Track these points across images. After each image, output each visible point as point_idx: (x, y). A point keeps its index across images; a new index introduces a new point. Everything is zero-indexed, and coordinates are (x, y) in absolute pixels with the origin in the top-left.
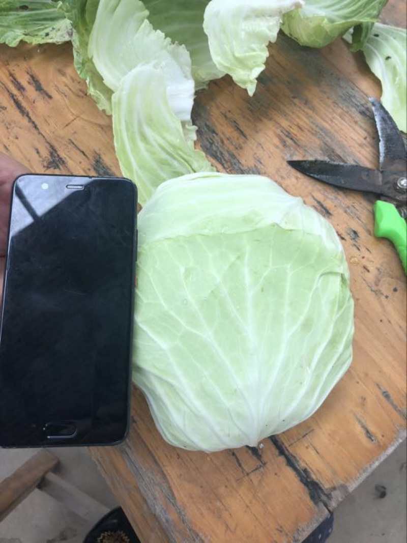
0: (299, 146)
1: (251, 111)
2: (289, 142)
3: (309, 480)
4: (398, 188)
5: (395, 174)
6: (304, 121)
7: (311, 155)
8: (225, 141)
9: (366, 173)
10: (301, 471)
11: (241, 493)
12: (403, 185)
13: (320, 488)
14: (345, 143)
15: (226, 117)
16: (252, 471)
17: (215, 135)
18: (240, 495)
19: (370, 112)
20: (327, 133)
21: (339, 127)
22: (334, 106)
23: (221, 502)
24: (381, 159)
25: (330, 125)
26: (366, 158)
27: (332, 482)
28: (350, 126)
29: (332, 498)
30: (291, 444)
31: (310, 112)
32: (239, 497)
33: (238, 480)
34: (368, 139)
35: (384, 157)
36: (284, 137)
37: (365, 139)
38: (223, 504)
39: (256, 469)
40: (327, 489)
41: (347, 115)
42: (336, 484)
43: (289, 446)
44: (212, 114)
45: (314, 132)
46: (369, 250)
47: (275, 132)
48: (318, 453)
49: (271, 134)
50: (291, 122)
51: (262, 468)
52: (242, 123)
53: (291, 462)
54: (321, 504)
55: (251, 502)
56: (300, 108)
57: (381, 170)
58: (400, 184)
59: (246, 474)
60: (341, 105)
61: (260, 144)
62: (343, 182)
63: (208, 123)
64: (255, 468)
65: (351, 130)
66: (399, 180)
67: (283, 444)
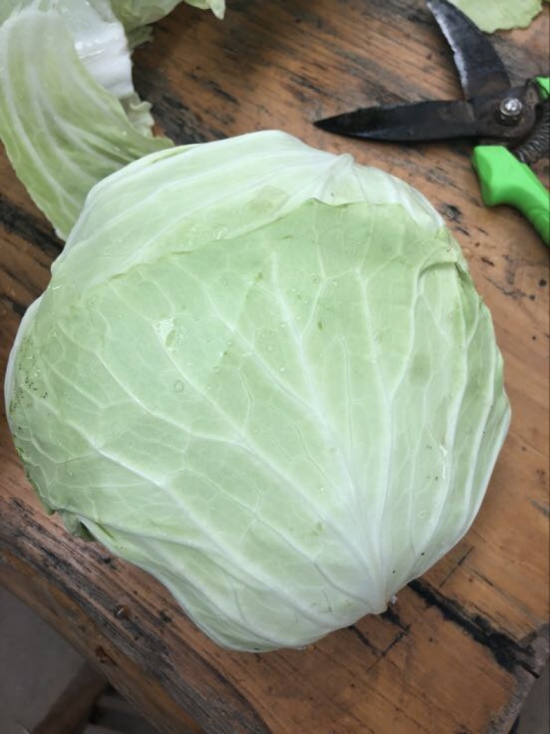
0: (326, 95)
1: (234, 59)
2: (309, 92)
3: (488, 634)
4: (503, 118)
5: (493, 97)
6: (323, 54)
7: (350, 104)
8: (205, 117)
9: (445, 109)
10: (472, 623)
11: (379, 688)
12: (510, 111)
13: (512, 643)
14: (399, 72)
15: (194, 78)
16: (391, 647)
17: (183, 111)
18: (380, 694)
19: (426, 15)
20: (366, 64)
21: (382, 50)
22: (367, 20)
23: (350, 714)
24: (464, 81)
25: (367, 51)
26: (439, 88)
27: (527, 625)
28: (401, 44)
29: (534, 652)
30: (444, 582)
31: (330, 38)
32: (380, 698)
33: (370, 669)
34: (434, 57)
35: (468, 77)
36: (299, 87)
37: (429, 57)
38: (355, 718)
39: (396, 641)
40: (522, 640)
41: (391, 28)
42: (535, 628)
43: (441, 586)
44: (170, 78)
45: (344, 68)
46: (483, 231)
47: (282, 84)
48: (491, 585)
49: (276, 87)
50: (303, 60)
51: (405, 637)
52: (223, 81)
53: (450, 611)
54: (519, 668)
55: (401, 701)
56: (311, 35)
57: (467, 98)
58: (506, 109)
59: (380, 655)
60: (376, 15)
61: (263, 107)
62: (412, 132)
63: (167, 95)
64: (393, 641)
65: (403, 49)
66: (502, 103)
67: (430, 585)
